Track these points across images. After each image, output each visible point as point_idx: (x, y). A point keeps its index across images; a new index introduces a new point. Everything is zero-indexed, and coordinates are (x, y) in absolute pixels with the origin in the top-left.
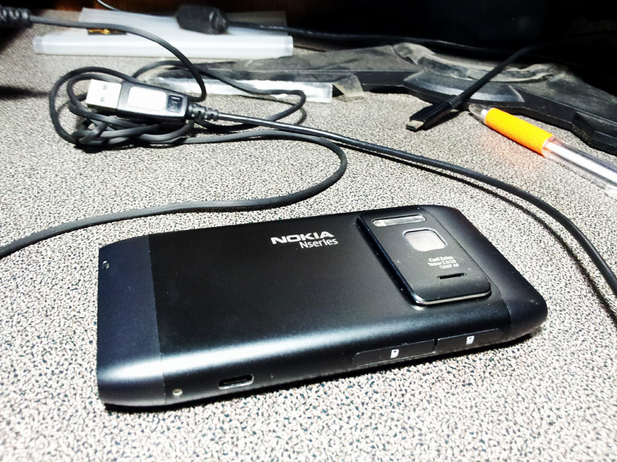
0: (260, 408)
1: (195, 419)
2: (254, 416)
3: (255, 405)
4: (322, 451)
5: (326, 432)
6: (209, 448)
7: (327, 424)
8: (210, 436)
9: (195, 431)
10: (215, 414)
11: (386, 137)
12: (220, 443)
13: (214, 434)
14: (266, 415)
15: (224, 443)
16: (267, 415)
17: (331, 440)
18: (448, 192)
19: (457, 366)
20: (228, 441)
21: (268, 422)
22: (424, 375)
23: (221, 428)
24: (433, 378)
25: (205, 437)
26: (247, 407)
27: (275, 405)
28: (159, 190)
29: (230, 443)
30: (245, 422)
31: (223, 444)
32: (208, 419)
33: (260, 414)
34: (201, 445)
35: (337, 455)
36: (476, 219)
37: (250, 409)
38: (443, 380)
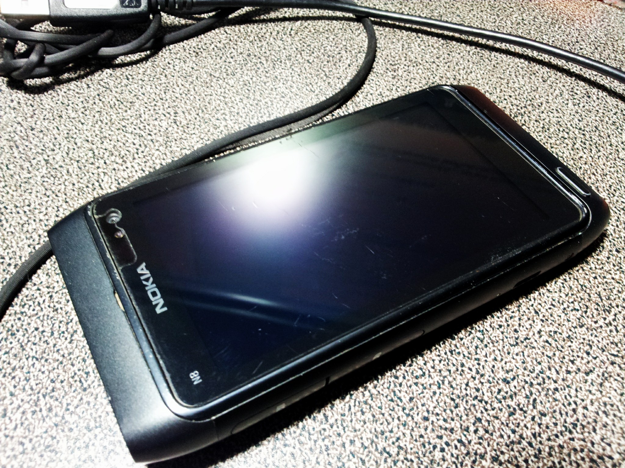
24: (598, 376)
28: (149, 137)
36: (561, 115)
38: (610, 376)
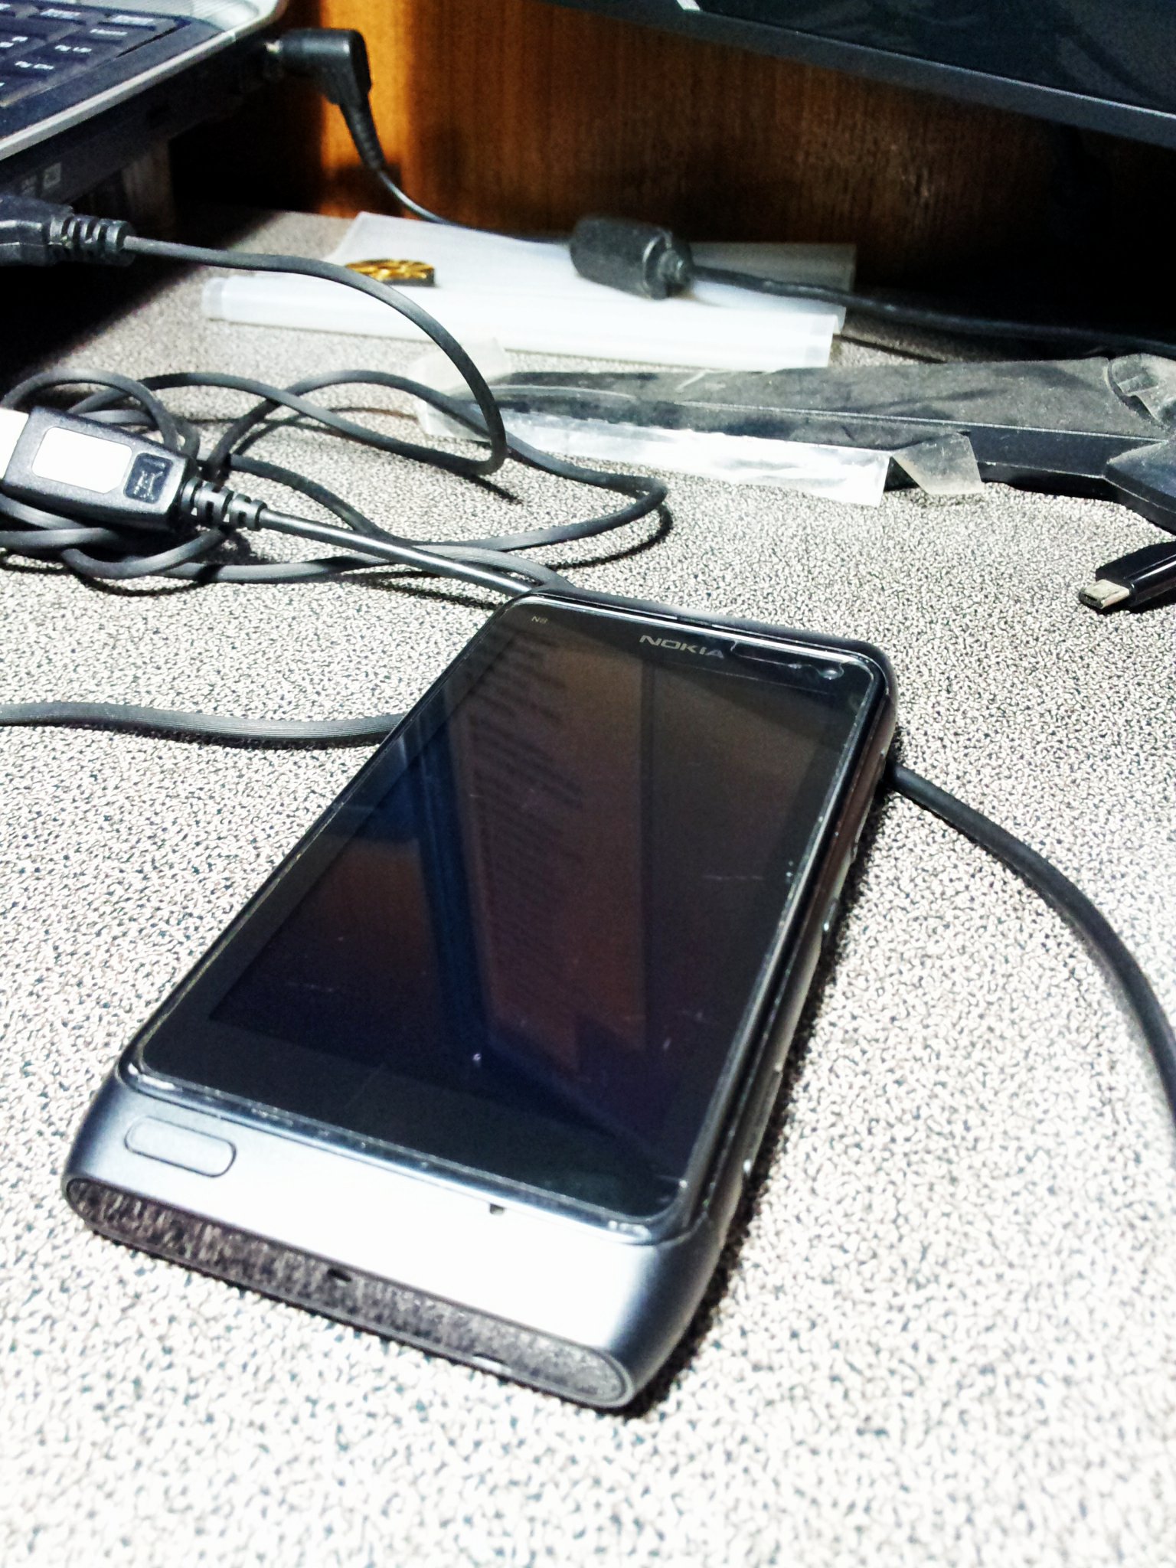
0: (261, 1351)
1: (87, 1338)
2: (232, 1369)
3: (251, 1341)
4: (358, 1519)
5: (395, 1470)
6: (79, 1427)
7: (408, 1448)
8: (99, 1396)
9: (70, 1372)
10: (141, 1336)
11: (994, 620)
12: (114, 1422)
13: (110, 1393)
14: (264, 1376)
15: (123, 1425)
16: (269, 1376)
17: (396, 1495)
18: (1102, 812)
19: (870, 1366)
20: (134, 1424)
21: (259, 1396)
22: (756, 1368)
23: (137, 1382)
25: (87, 1394)
26: (228, 1340)
27: (302, 1354)
29: (138, 1429)
30: (202, 1381)
31: (117, 1428)
32: (117, 1345)
33: (251, 1369)
34: (65, 1415)
35: (390, 1547)
37: (233, 1349)
